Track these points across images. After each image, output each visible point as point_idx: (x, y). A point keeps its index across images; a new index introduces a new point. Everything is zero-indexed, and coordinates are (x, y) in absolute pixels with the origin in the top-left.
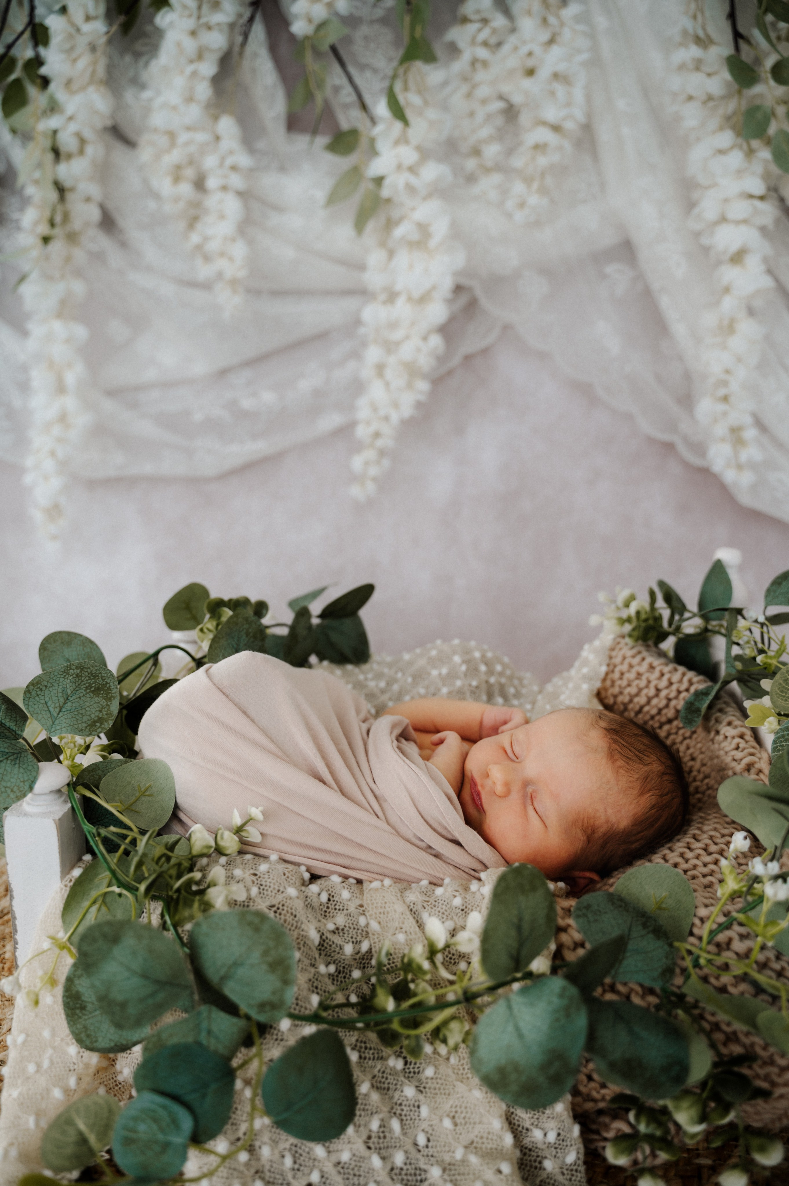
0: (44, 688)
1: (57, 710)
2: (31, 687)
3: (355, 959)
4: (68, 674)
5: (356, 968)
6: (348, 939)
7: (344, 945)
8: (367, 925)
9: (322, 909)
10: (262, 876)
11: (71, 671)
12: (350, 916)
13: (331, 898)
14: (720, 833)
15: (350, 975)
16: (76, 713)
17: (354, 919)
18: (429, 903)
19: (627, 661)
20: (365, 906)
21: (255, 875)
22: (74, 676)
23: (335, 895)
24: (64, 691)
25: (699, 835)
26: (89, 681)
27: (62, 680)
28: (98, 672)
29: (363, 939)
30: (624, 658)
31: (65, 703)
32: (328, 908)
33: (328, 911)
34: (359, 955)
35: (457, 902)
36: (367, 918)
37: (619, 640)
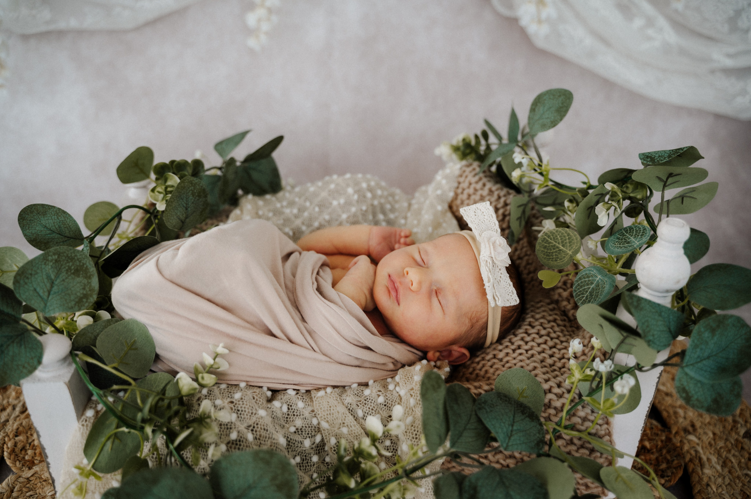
0: (30, 276)
1: (46, 294)
2: (18, 277)
3: (312, 448)
4: (48, 260)
5: (314, 454)
6: (305, 436)
7: (303, 441)
8: (319, 424)
9: (284, 417)
10: (237, 403)
11: (50, 258)
12: (305, 419)
13: (289, 407)
14: (547, 320)
15: (311, 460)
16: (63, 294)
17: (308, 421)
18: (361, 403)
19: (473, 186)
20: (316, 411)
21: (232, 402)
22: (54, 261)
23: (293, 405)
24: (48, 277)
25: (533, 322)
26: (68, 264)
27: (43, 266)
28: (73, 255)
29: (316, 433)
30: (470, 184)
31: (52, 287)
32: (288, 415)
33: (289, 417)
34: (315, 444)
35: (381, 400)
36: (318, 419)
37: (464, 168)
